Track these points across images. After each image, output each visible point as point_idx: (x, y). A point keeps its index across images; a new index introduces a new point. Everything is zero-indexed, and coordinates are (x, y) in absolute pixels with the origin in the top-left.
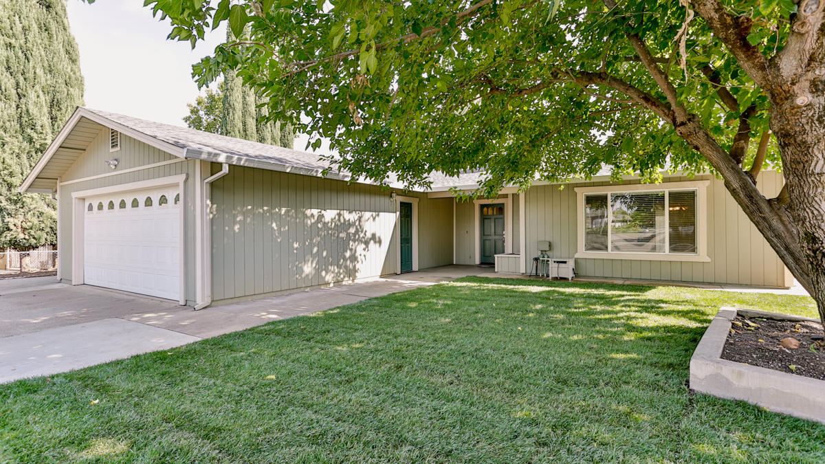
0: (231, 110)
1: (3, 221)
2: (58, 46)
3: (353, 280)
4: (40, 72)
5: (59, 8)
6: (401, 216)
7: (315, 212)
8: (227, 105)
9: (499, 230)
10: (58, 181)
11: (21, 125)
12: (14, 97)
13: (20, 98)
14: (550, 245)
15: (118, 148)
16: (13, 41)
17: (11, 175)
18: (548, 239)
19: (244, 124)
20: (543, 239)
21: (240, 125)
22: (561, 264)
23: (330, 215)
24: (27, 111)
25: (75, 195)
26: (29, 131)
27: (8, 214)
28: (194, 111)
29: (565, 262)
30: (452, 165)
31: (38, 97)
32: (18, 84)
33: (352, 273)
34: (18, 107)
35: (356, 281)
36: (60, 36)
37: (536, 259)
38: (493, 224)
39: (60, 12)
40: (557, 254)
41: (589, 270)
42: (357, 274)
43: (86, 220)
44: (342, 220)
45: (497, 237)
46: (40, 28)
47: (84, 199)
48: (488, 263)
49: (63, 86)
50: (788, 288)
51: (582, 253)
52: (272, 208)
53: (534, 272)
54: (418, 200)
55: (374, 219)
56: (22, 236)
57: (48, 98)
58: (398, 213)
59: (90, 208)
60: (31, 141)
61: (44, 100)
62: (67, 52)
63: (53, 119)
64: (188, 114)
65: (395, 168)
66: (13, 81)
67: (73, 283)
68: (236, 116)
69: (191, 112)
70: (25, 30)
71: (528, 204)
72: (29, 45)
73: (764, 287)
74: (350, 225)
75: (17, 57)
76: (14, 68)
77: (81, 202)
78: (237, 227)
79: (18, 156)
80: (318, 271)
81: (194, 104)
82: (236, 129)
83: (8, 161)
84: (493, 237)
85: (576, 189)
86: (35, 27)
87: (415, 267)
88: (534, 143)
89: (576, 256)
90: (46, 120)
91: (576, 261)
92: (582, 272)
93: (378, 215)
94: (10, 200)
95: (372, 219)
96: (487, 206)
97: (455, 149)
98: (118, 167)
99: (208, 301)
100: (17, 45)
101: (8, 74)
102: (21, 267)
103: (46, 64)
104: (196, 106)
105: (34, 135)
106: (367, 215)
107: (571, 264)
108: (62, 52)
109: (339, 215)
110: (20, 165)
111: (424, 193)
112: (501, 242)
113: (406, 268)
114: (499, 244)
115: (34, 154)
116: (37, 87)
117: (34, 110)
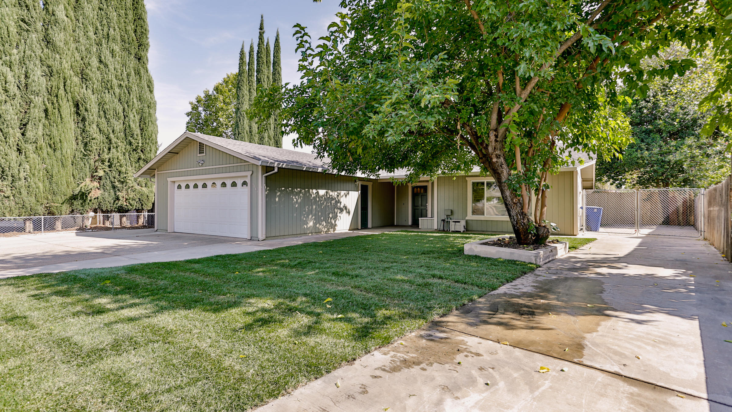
0: (241, 118)
1: (115, 194)
2: (144, 83)
3: (334, 231)
4: (135, 100)
5: (145, 60)
6: (361, 193)
7: (314, 191)
8: (239, 114)
9: (424, 203)
10: (156, 171)
11: (125, 135)
12: (123, 118)
13: (125, 118)
14: (452, 212)
15: (204, 154)
16: (122, 83)
17: (121, 166)
18: (451, 208)
19: (250, 127)
20: (448, 208)
21: (247, 128)
22: (457, 223)
23: (322, 192)
24: (129, 126)
25: (169, 180)
26: (130, 138)
27: (118, 190)
28: (195, 108)
29: (459, 222)
30: (391, 166)
31: (134, 116)
32: (124, 109)
33: (334, 226)
34: (124, 124)
35: (335, 232)
36: (145, 77)
37: (444, 220)
38: (420, 199)
39: (146, 62)
40: (455, 217)
41: (474, 227)
42: (336, 227)
43: (175, 194)
44: (328, 196)
45: (423, 207)
46: (135, 73)
47: (174, 182)
48: (415, 224)
49: (147, 108)
50: (576, 235)
51: (470, 216)
52: (293, 189)
53: (442, 228)
54: (372, 183)
55: (346, 196)
56: (125, 204)
57: (139, 117)
58: (360, 192)
59: (179, 187)
60: (130, 144)
61: (137, 118)
62: (149, 87)
63: (142, 130)
64: (190, 110)
65: (360, 169)
66: (122, 108)
67: (168, 231)
68: (245, 122)
69: (192, 109)
70: (128, 75)
71: (439, 187)
72: (130, 85)
73: (565, 235)
74: (333, 199)
75: (124, 93)
76: (123, 100)
77: (173, 183)
78: (277, 199)
79: (124, 155)
80: (315, 224)
81: (194, 101)
82: (245, 131)
83: (120, 157)
84: (420, 208)
85: (467, 178)
86: (133, 72)
87: (370, 225)
88: (434, 156)
89: (467, 218)
90: (139, 132)
91: (467, 222)
92: (470, 228)
93: (348, 194)
94: (120, 181)
95: (344, 196)
96: (417, 187)
97: (392, 159)
98: (204, 165)
99: (264, 237)
100: (124, 85)
101: (119, 104)
102: (121, 223)
103: (138, 96)
104: (196, 103)
105: (133, 141)
106: (343, 193)
107: (463, 223)
108: (146, 87)
109: (327, 192)
110: (125, 159)
111: (375, 179)
112: (425, 211)
113: (364, 226)
114: (424, 212)
115: (131, 152)
116: (134, 110)
117: (132, 125)
